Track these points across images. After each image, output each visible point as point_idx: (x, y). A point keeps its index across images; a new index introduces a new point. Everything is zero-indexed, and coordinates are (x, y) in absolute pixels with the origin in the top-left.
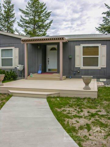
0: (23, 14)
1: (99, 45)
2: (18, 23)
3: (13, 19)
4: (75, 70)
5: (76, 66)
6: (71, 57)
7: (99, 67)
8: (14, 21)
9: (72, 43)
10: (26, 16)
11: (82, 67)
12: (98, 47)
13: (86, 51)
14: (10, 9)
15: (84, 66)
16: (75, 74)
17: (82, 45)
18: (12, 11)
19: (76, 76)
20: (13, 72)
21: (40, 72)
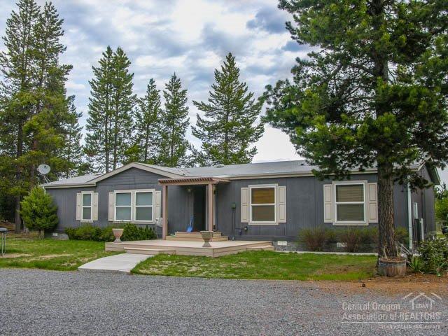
0: (201, 111)
1: (275, 186)
2: (193, 128)
3: (184, 120)
4: (241, 227)
5: (242, 221)
6: (234, 206)
7: (275, 222)
8: (185, 124)
9: (237, 184)
10: (207, 115)
11: (251, 222)
12: (273, 189)
13: (257, 195)
14: (178, 100)
15: (253, 220)
16: (241, 234)
17: (251, 187)
18: (183, 103)
19: (243, 236)
20: (151, 229)
21: (190, 229)
